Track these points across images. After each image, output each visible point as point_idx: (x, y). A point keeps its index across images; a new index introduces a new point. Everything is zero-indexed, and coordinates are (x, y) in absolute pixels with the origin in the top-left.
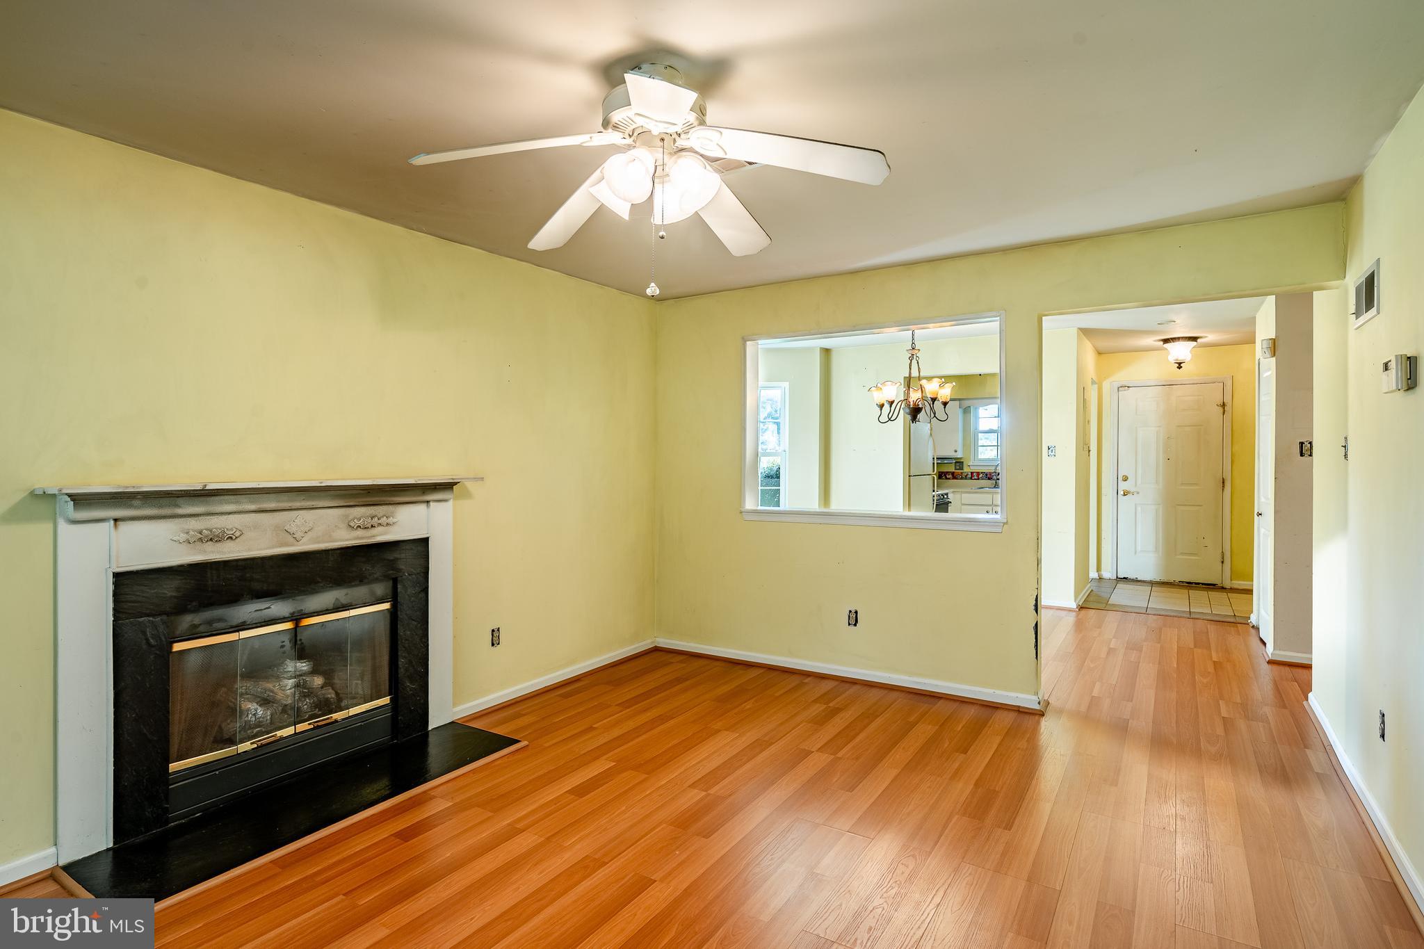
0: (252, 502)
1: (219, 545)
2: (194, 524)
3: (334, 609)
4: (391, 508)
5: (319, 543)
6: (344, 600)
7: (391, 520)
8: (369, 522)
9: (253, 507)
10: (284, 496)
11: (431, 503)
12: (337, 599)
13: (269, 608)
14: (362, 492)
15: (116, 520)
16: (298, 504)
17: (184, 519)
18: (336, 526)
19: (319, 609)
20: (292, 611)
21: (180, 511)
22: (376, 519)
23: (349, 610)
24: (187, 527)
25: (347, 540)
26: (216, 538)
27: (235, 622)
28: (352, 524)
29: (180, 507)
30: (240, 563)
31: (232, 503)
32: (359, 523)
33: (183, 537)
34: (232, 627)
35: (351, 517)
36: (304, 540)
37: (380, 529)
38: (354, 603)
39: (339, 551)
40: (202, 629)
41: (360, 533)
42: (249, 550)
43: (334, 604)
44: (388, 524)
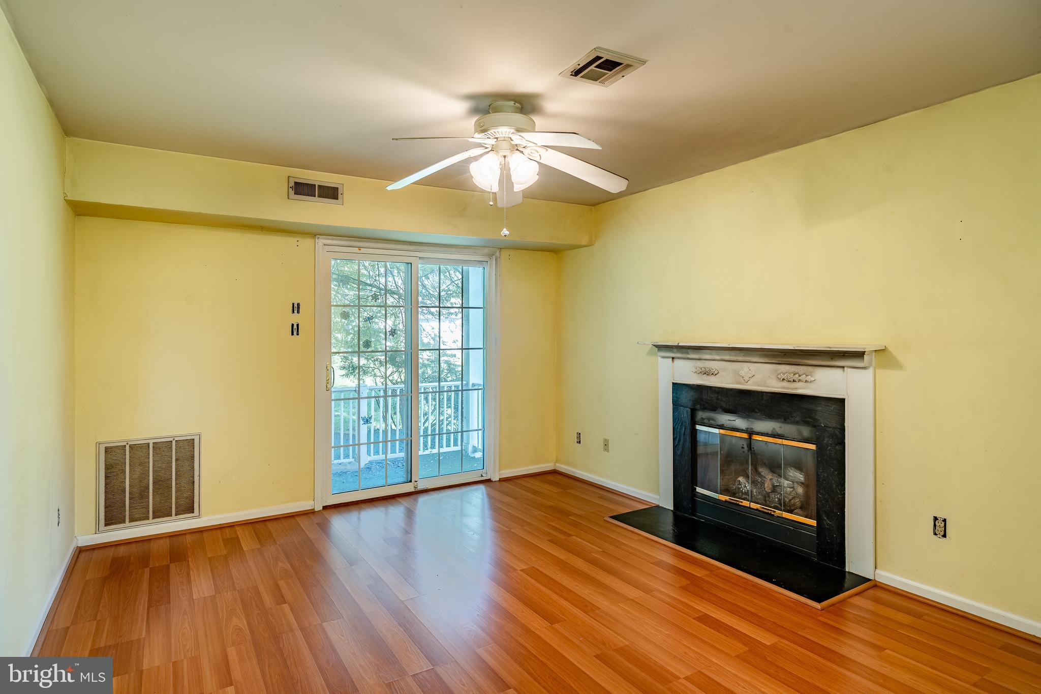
0: (717, 355)
1: (708, 376)
2: (699, 364)
3: (772, 435)
4: (810, 368)
5: (758, 386)
6: (779, 431)
7: (809, 378)
8: (791, 377)
9: (718, 358)
10: (733, 353)
11: (846, 369)
12: (774, 428)
13: (735, 421)
14: (780, 354)
15: (673, 358)
16: (740, 359)
17: (695, 361)
18: (769, 376)
19: (762, 432)
20: (747, 427)
21: (689, 356)
22: (797, 375)
23: (783, 439)
24: (696, 365)
25: (776, 388)
26: (707, 373)
27: (720, 423)
28: (779, 376)
29: (688, 354)
30: (716, 389)
31: (709, 354)
32: (784, 377)
33: (694, 370)
34: (718, 425)
35: (779, 372)
36: (749, 382)
37: (801, 384)
38: (786, 435)
39: (770, 394)
40: (706, 421)
41: (785, 384)
42: (722, 383)
43: (772, 431)
44: (806, 381)
